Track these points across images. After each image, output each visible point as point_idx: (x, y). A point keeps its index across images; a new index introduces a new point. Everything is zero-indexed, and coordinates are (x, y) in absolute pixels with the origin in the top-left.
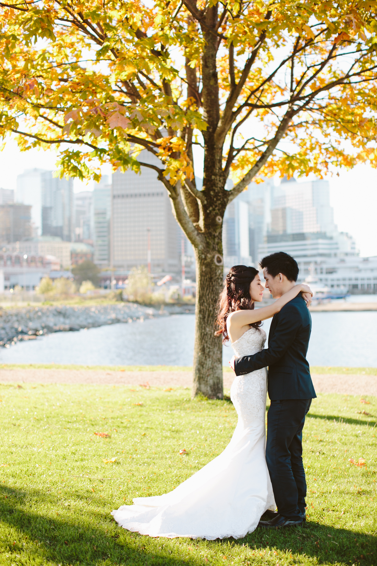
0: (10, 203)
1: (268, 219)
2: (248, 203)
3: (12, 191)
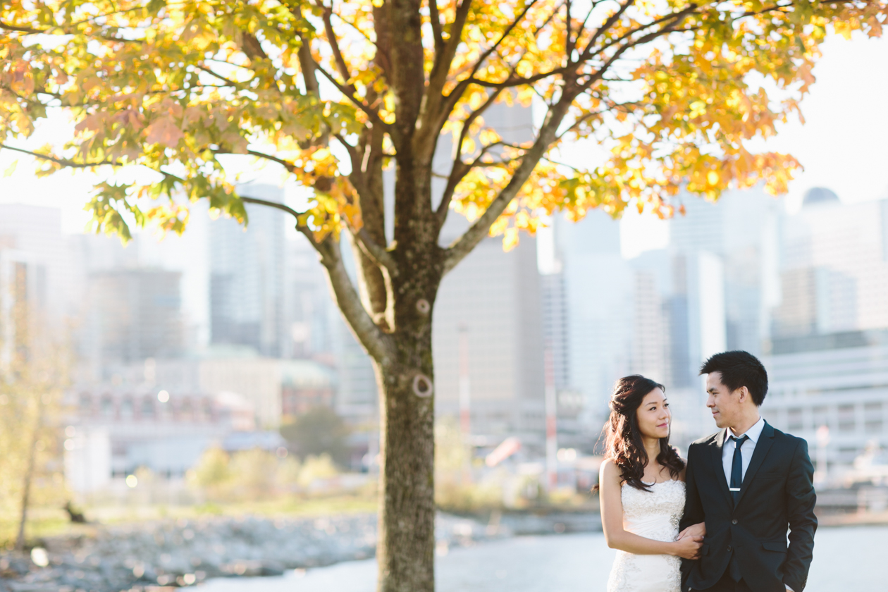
1: (771, 295)
2: (723, 257)
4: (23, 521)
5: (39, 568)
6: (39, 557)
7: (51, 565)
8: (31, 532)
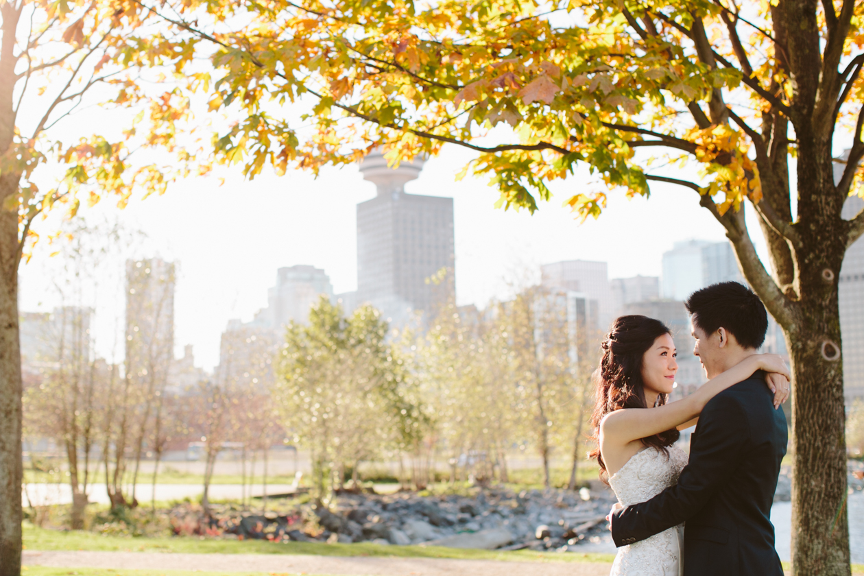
0: (653, 299)
3: (656, 280)
4: (574, 469)
5: (583, 501)
6: (585, 494)
7: (592, 499)
8: (580, 477)
